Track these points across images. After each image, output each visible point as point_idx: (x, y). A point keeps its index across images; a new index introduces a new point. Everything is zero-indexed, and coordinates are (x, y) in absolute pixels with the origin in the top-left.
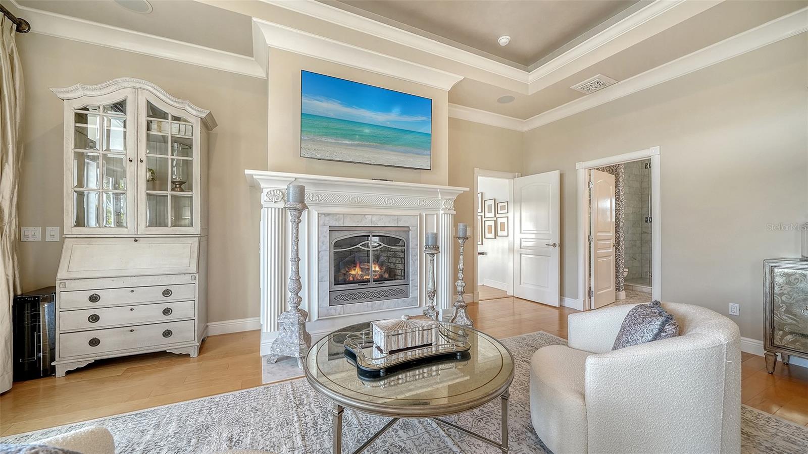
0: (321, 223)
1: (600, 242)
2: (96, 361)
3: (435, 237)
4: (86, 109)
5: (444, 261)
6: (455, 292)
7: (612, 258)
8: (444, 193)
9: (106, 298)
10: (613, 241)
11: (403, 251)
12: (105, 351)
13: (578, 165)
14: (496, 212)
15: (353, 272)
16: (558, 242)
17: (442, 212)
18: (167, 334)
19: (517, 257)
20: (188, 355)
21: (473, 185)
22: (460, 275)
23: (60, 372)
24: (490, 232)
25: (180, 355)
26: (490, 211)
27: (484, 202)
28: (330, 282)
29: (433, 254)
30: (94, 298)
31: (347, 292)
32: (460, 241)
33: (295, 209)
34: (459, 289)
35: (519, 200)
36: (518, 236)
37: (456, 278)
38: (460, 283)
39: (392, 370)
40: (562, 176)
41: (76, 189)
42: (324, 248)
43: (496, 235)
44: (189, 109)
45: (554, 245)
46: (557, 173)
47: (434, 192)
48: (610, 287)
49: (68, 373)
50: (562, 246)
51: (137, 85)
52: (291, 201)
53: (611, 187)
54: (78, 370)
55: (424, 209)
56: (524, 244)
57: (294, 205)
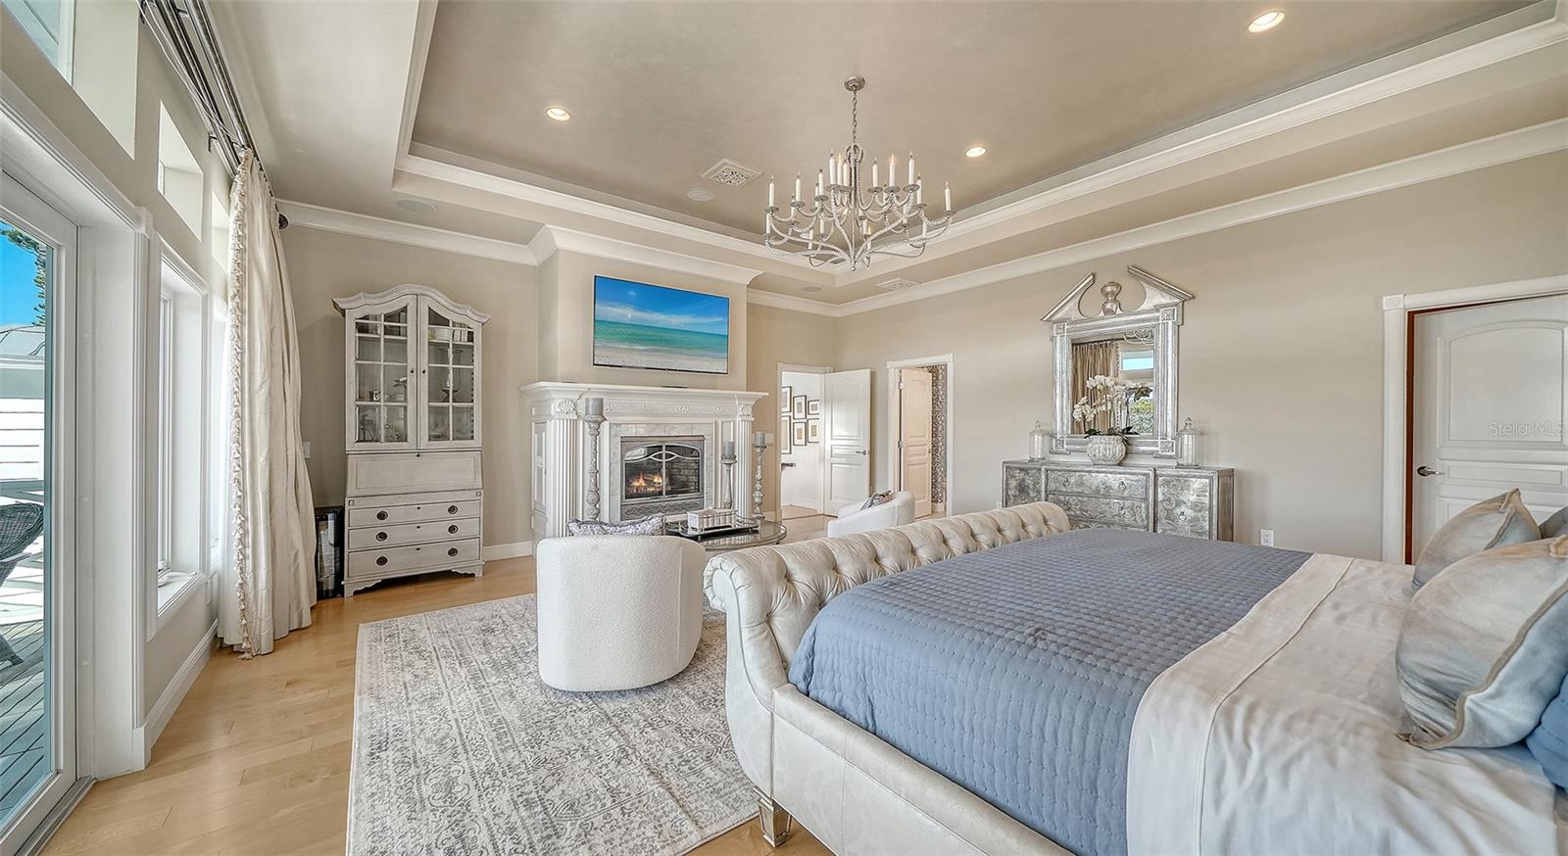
0: (613, 433)
1: (911, 448)
2: (383, 580)
3: (732, 446)
4: (366, 318)
5: (741, 471)
6: (753, 504)
7: (928, 466)
8: (740, 398)
9: (393, 515)
10: (929, 446)
11: (697, 462)
12: (392, 571)
13: (890, 364)
14: (807, 412)
15: (636, 484)
16: (867, 450)
17: (739, 419)
18: (453, 552)
19: (828, 467)
20: (473, 575)
21: (774, 387)
22: (758, 486)
23: (348, 591)
24: (800, 438)
25: (466, 575)
26: (800, 411)
27: (792, 399)
28: (622, 496)
29: (730, 464)
30: (382, 516)
31: (638, 507)
32: (758, 450)
33: (595, 422)
34: (757, 500)
35: (830, 400)
36: (829, 443)
37: (754, 489)
38: (757, 493)
39: (705, 537)
40: (873, 375)
41: (358, 403)
42: (616, 460)
43: (807, 441)
44: (470, 314)
45: (864, 453)
46: (868, 371)
47: (731, 398)
48: (924, 498)
49: (356, 593)
50: (872, 453)
51: (418, 291)
52: (591, 412)
53: (927, 387)
54: (366, 590)
55: (719, 416)
56: (835, 451)
57: (594, 418)
